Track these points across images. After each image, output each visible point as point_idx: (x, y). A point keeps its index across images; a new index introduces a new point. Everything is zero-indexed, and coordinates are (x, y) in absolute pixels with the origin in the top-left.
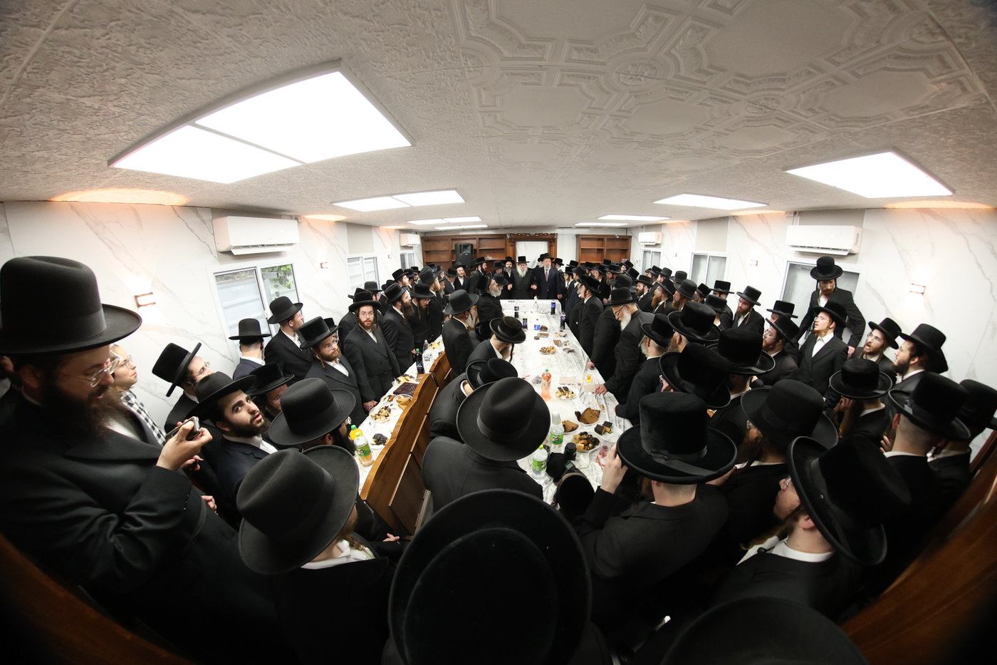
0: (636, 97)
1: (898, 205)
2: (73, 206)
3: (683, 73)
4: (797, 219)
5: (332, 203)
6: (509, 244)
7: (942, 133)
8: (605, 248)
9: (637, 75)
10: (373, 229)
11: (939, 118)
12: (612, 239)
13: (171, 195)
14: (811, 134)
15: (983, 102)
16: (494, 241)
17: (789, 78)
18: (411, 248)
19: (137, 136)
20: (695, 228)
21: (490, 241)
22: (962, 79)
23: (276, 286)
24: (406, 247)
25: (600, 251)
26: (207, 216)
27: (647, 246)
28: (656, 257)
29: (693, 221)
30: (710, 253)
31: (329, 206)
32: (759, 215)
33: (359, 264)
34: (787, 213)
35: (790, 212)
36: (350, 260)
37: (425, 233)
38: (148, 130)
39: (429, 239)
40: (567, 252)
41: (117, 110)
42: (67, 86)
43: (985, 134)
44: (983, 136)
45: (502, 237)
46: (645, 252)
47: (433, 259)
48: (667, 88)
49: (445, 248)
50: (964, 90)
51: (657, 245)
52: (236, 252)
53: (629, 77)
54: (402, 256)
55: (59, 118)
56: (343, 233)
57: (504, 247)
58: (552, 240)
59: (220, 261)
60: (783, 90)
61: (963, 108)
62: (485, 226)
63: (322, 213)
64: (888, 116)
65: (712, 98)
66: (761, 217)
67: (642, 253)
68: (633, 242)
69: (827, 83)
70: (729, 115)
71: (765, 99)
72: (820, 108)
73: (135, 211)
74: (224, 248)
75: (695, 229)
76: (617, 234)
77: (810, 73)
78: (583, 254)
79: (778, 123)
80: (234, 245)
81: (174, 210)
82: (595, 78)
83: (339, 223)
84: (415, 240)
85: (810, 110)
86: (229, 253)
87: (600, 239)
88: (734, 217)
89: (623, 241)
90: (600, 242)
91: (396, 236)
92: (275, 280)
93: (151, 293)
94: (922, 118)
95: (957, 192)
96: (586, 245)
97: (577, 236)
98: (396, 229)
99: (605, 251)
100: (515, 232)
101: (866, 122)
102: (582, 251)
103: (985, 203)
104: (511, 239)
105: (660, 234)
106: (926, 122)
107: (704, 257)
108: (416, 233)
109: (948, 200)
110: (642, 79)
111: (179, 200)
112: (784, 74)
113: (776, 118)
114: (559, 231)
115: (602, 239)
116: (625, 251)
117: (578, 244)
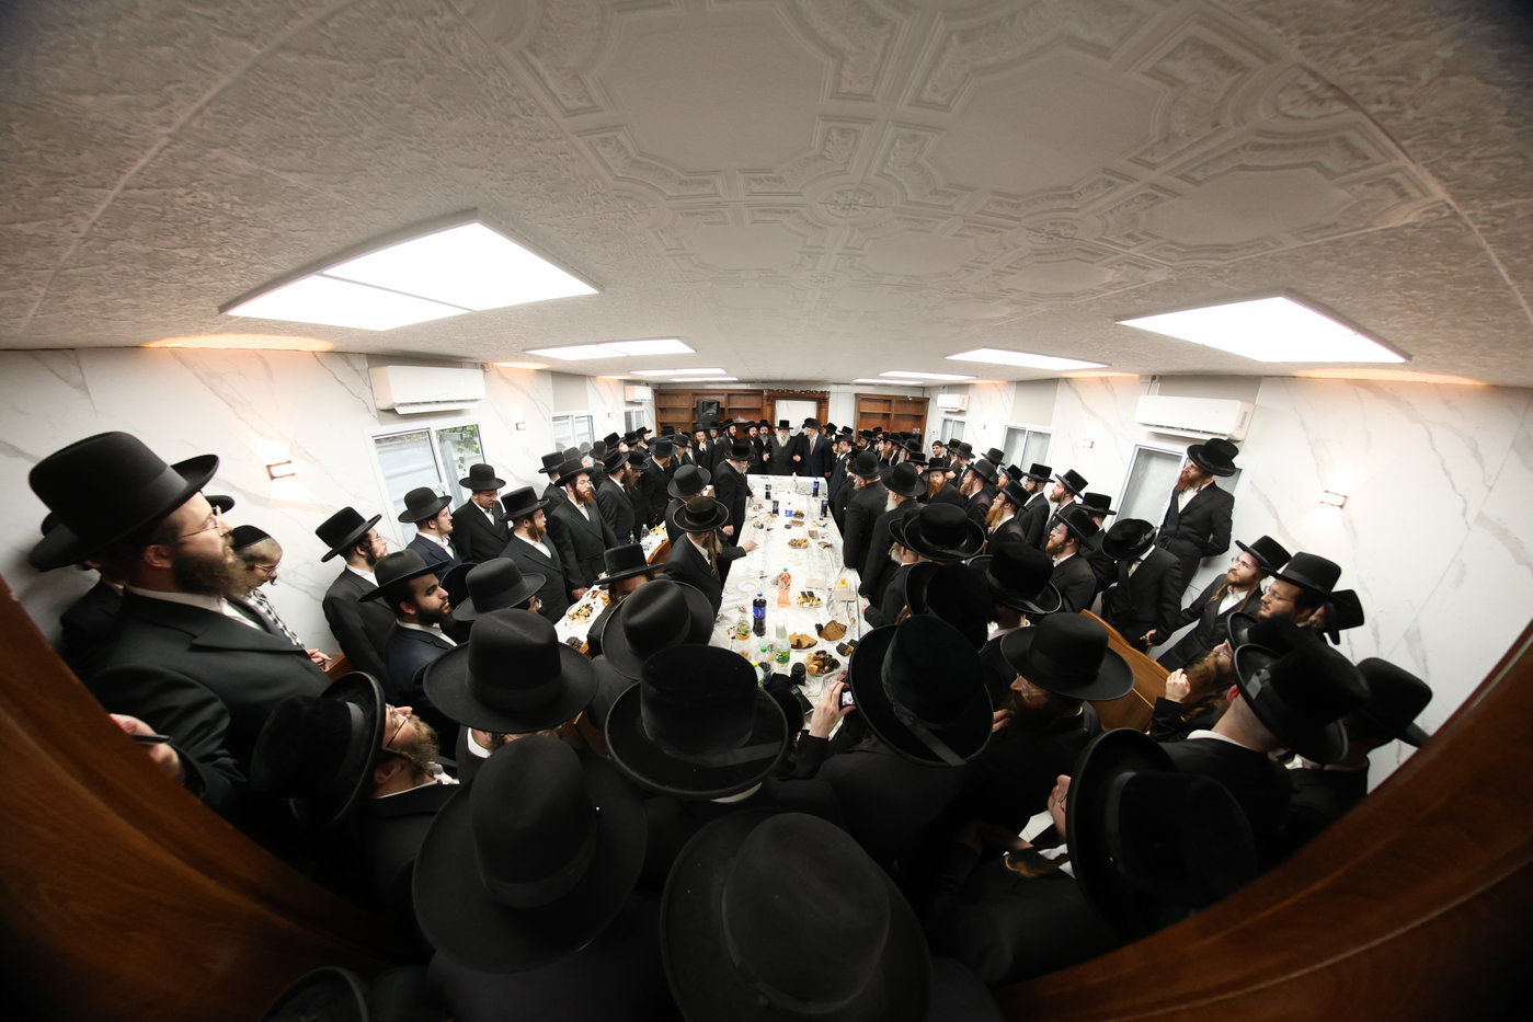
2: (176, 353)
4: (1157, 386)
5: (524, 350)
6: (765, 403)
8: (893, 412)
10: (588, 381)
11: (1363, 243)
12: (903, 401)
13: (307, 340)
14: (1143, 272)
15: (1444, 215)
16: (747, 398)
18: (640, 404)
19: (253, 284)
20: (1013, 389)
21: (742, 398)
22: (1396, 176)
23: (460, 450)
24: (632, 403)
25: (886, 416)
26: (362, 365)
27: (947, 412)
28: (957, 429)
29: (1010, 382)
30: (1030, 427)
31: (521, 354)
32: (1101, 379)
33: (567, 423)
34: (1141, 377)
35: (1147, 377)
36: (557, 419)
37: (660, 384)
39: (663, 393)
40: (842, 415)
45: (758, 393)
46: (946, 420)
47: (670, 418)
49: (685, 405)
50: (1403, 195)
51: (960, 412)
52: (401, 411)
54: (628, 416)
56: (547, 387)
57: (759, 406)
58: (822, 400)
59: (381, 421)
60: (1076, 210)
62: (736, 379)
63: (516, 361)
64: (1267, 242)
66: (1101, 381)
67: (941, 422)
68: (931, 405)
69: (1145, 196)
71: (1051, 224)
72: (1145, 233)
73: (262, 358)
74: (385, 406)
75: (1012, 392)
76: (910, 395)
77: (1110, 183)
78: (864, 420)
79: (1082, 256)
80: (398, 402)
81: (315, 356)
83: (540, 372)
84: (646, 394)
85: (1130, 236)
86: (392, 411)
87: (887, 400)
88: (1067, 380)
89: (916, 405)
90: (887, 405)
91: (619, 390)
92: (459, 443)
93: (289, 462)
94: (1329, 243)
95: (1414, 358)
96: (869, 408)
97: (857, 395)
98: (620, 380)
99: (893, 417)
100: (775, 388)
101: (1228, 251)
102: (860, 415)
104: (768, 397)
105: (966, 397)
106: (1339, 249)
107: (1023, 431)
108: (647, 384)
109: (1399, 369)
111: (323, 346)
113: (1077, 250)
114: (833, 389)
115: (890, 401)
116: (920, 419)
117: (858, 407)
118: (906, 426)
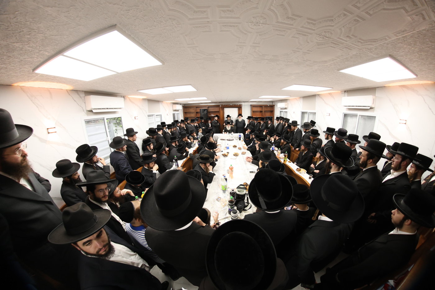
0: (260, 35)
1: (391, 85)
2: (22, 88)
3: (280, 20)
4: (346, 94)
5: (138, 90)
6: (221, 109)
7: (413, 45)
8: (263, 110)
9: (257, 23)
10: (160, 103)
11: (411, 37)
12: (266, 106)
13: (65, 85)
14: (349, 50)
15: (433, 25)
16: (215, 108)
17: (335, 19)
18: (178, 111)
19: (42, 60)
20: (302, 100)
21: (213, 108)
22: (424, 12)
23: (116, 127)
24: (175, 110)
25: (261, 112)
26: (83, 95)
27: (281, 109)
28: (285, 114)
29: (300, 97)
30: (308, 111)
31: (137, 92)
32: (329, 93)
33: (153, 118)
34: (341, 92)
35: (343, 91)
36: (149, 116)
37: (185, 104)
38: (46, 58)
39: (186, 107)
40: (247, 113)
41: (30, 49)
42: (6, 38)
43: (433, 44)
44: (432, 45)
45: (218, 106)
46: (281, 112)
48: (274, 29)
49: (193, 111)
50: (424, 19)
51: (286, 108)
52: (94, 111)
53: (253, 24)
54: (174, 115)
55: (6, 51)
56: (146, 105)
57: (219, 111)
58: (240, 108)
59: (87, 114)
60: (333, 26)
61: (423, 30)
62: (210, 101)
63: (135, 95)
64: (387, 38)
65: (298, 33)
66: (330, 94)
67: (279, 112)
68: (275, 107)
69: (355, 20)
70: (308, 43)
71: (325, 32)
72: (353, 35)
73: (49, 91)
74: (89, 109)
76: (268, 104)
77: (345, 15)
78: (254, 113)
80: (93, 108)
81: (67, 91)
82: (237, 26)
83: (144, 99)
84: (180, 107)
85: (348, 36)
86: (91, 111)
87: (261, 106)
88: (318, 95)
89: (271, 107)
90: (261, 108)
91: (171, 106)
92: (115, 124)
93: (55, 127)
94: (403, 37)
95: (418, 76)
96: (255, 109)
97: (251, 105)
98: (171, 103)
99: (263, 112)
100: (224, 104)
101: (375, 41)
102: (253, 112)
103: (430, 80)
104: (222, 107)
105: (287, 103)
106: (405, 39)
107: (306, 113)
108: (180, 104)
109: (414, 80)
110: (260, 25)
111: (69, 87)
112: (332, 17)
113: (331, 42)
114: (243, 104)
115: (262, 106)
116: (272, 112)
117: (252, 109)
118: (268, 115)
